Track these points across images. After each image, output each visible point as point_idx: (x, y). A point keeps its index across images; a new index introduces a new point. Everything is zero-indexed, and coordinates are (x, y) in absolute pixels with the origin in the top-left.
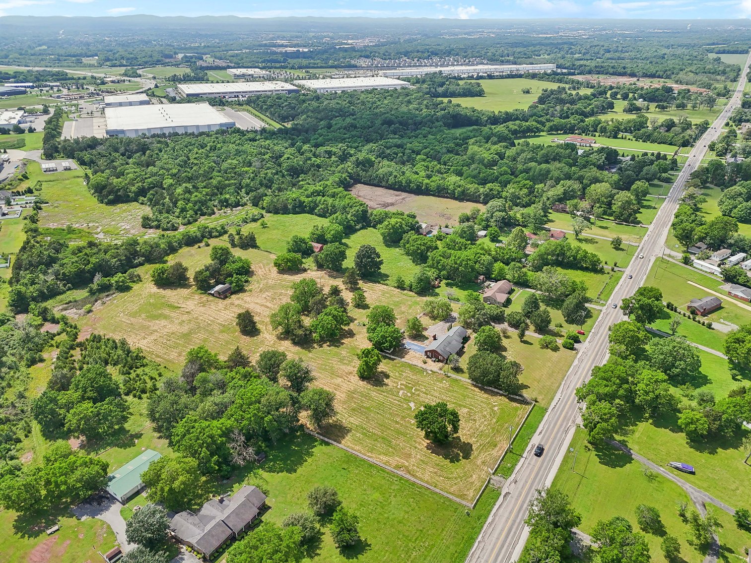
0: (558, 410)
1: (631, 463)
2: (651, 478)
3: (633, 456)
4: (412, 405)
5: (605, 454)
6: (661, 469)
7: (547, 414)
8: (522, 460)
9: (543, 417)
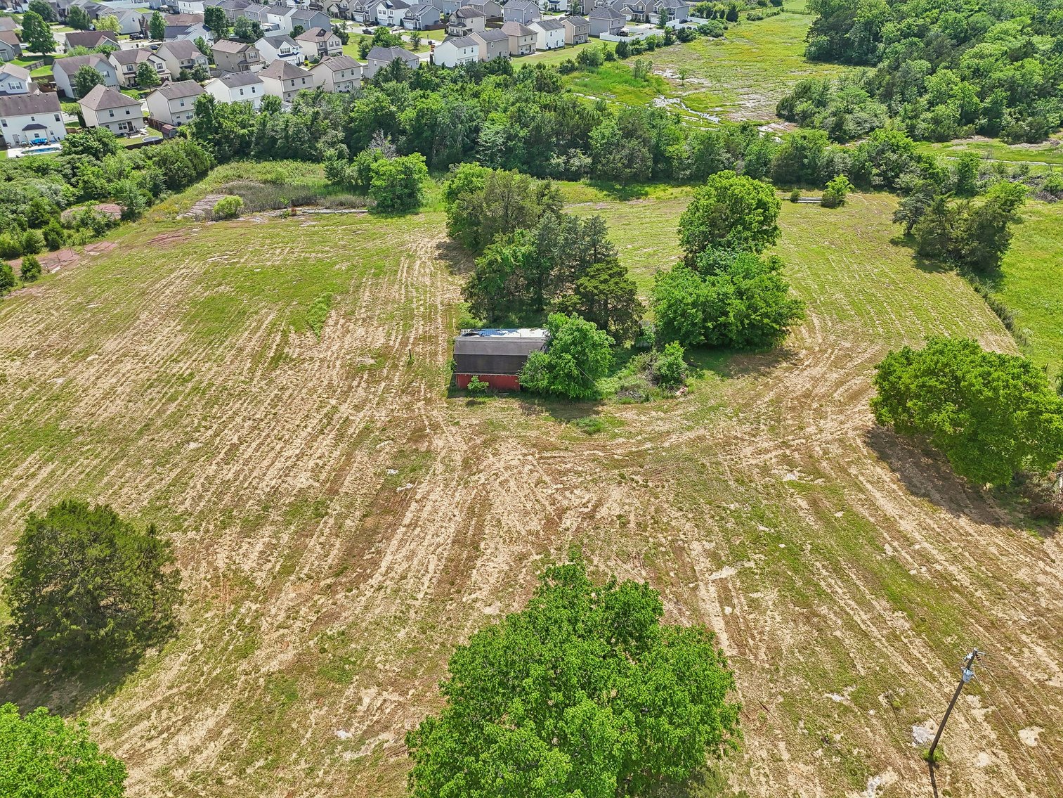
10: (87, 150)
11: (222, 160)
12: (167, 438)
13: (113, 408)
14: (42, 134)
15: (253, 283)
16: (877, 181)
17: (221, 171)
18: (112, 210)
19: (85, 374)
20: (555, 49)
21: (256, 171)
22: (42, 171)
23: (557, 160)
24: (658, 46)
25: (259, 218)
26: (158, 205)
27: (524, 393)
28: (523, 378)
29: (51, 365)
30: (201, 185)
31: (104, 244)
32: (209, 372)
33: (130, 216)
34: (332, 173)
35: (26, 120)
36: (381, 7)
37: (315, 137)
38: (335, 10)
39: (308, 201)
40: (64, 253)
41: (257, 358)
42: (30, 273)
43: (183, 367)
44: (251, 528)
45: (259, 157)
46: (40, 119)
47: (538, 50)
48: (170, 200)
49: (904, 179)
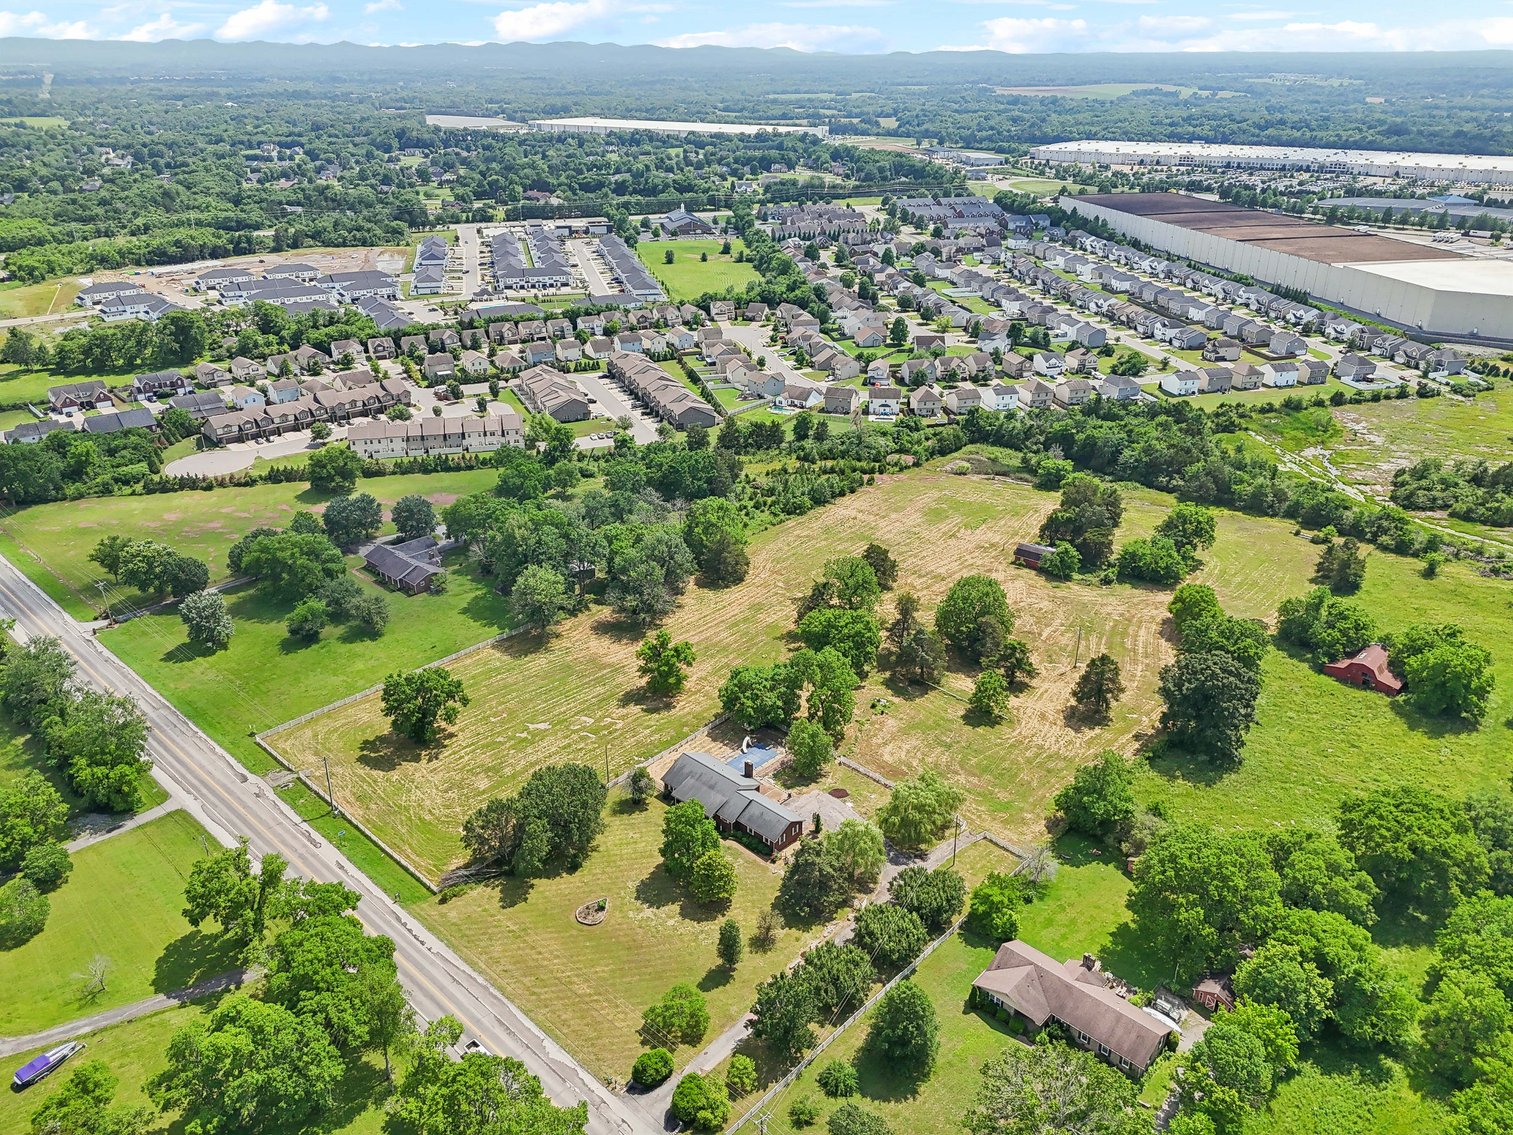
0: (388, 923)
1: (154, 983)
2: (91, 997)
3: (161, 996)
4: (542, 726)
5: (208, 950)
6: (87, 1030)
7: (389, 901)
8: (297, 819)
9: (385, 890)
10: (908, 426)
11: (972, 442)
12: (905, 549)
13: (889, 536)
14: (888, 410)
15: (957, 506)
16: (1369, 536)
17: (970, 447)
18: (909, 459)
19: (882, 523)
20: (1280, 387)
21: (987, 451)
22: (884, 434)
23: (1163, 480)
24: (1387, 397)
25: (976, 478)
26: (931, 462)
27: (1041, 571)
28: (1040, 564)
29: (872, 518)
30: (955, 455)
31: (901, 476)
32: (925, 534)
33: (917, 464)
34: (1025, 460)
35: (883, 401)
36: (1158, 325)
37: (1027, 439)
38: (1124, 318)
39: (1004, 474)
40: (884, 476)
41: (944, 533)
42: (870, 482)
43: (917, 530)
44: (920, 576)
45: (994, 444)
46: (889, 402)
47: (1264, 385)
48: (938, 460)
49: (1384, 539)
